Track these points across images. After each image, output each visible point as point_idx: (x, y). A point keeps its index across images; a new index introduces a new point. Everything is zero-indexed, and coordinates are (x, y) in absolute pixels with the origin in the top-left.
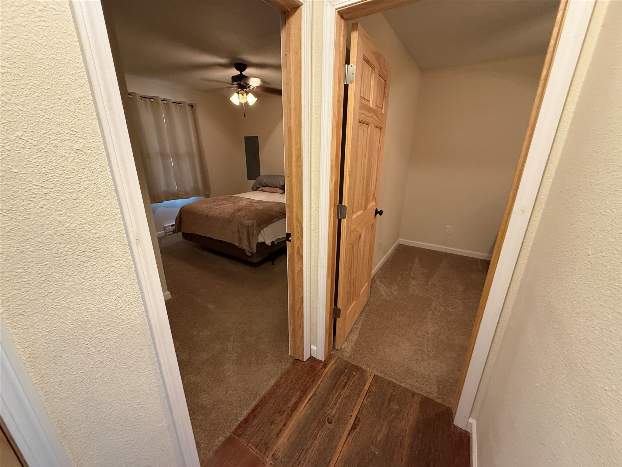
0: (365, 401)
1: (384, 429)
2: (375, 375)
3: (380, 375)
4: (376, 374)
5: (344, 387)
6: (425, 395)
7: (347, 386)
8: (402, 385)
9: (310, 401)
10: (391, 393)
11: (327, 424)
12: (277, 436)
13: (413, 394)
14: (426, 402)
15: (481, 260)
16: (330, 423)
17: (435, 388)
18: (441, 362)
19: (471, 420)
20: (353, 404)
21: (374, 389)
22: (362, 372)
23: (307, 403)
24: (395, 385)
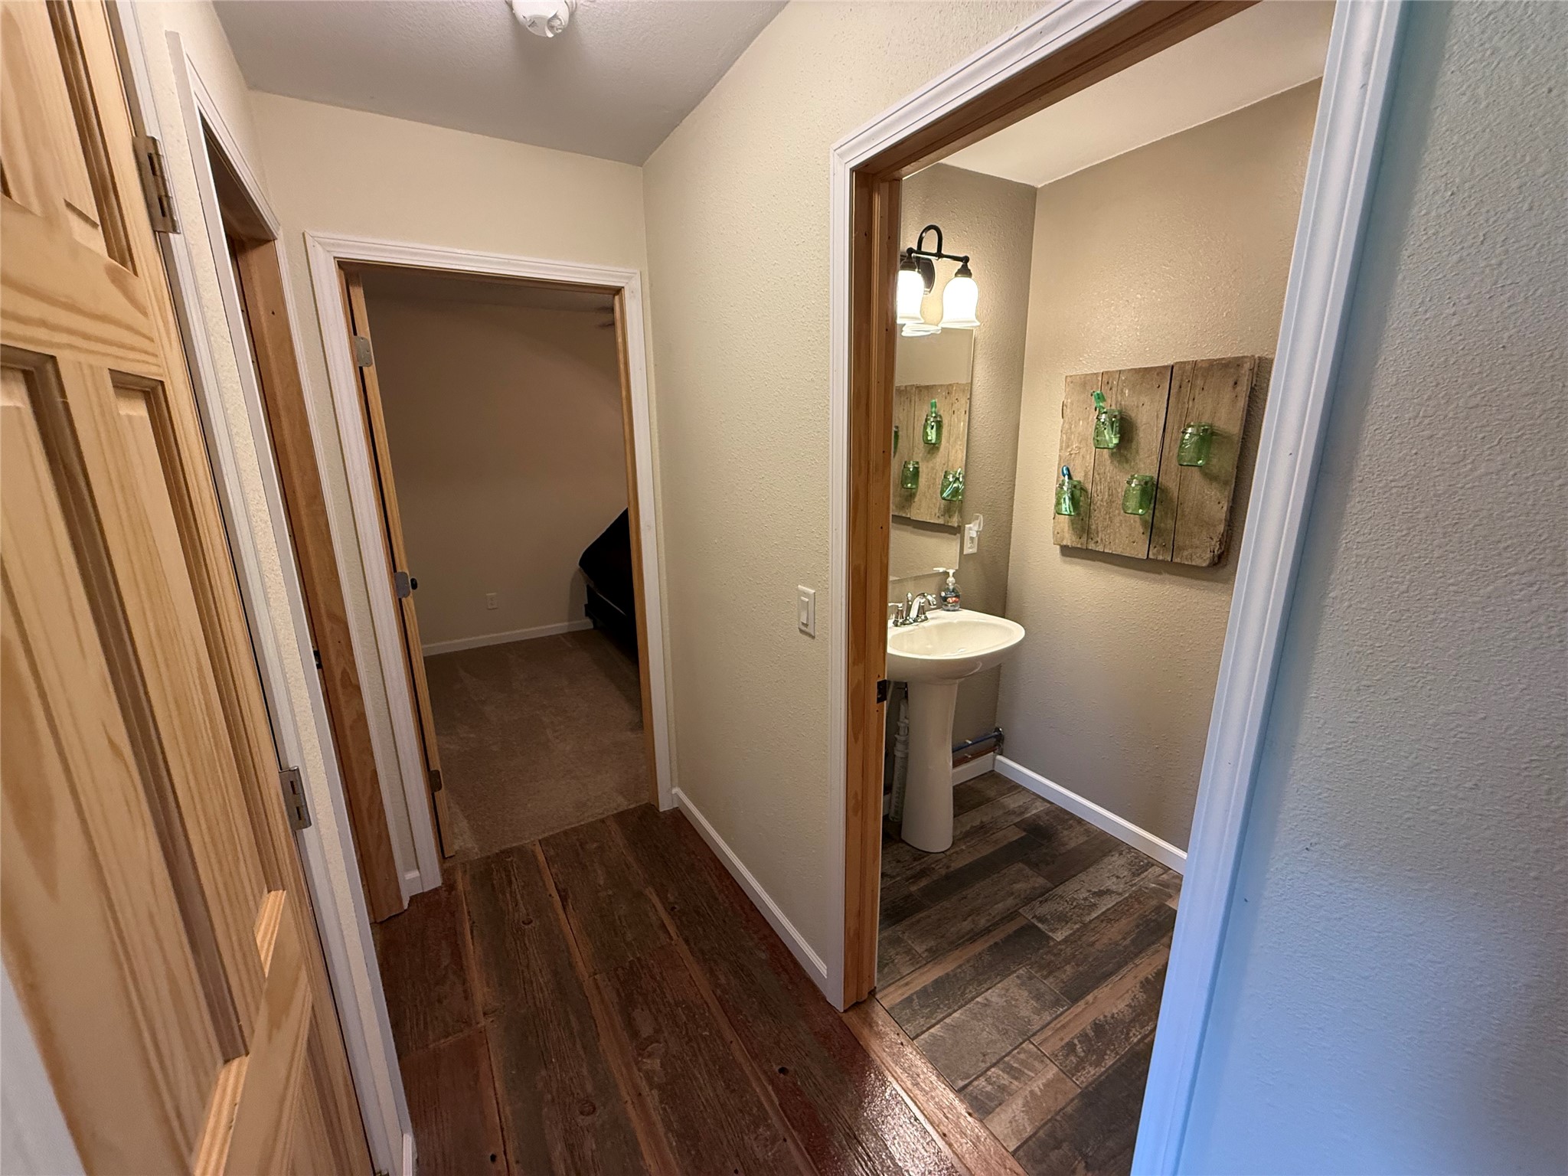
0: (553, 870)
1: (599, 872)
2: (540, 841)
3: (546, 835)
4: (540, 838)
5: (510, 882)
6: (615, 812)
7: (513, 879)
8: (582, 823)
9: (475, 933)
10: (578, 840)
11: (526, 927)
12: (466, 998)
13: (603, 821)
14: (621, 817)
15: (562, 635)
16: (530, 922)
17: (620, 799)
18: (607, 772)
19: (676, 790)
20: (541, 884)
21: (552, 852)
22: (520, 851)
23: (472, 938)
24: (574, 830)
